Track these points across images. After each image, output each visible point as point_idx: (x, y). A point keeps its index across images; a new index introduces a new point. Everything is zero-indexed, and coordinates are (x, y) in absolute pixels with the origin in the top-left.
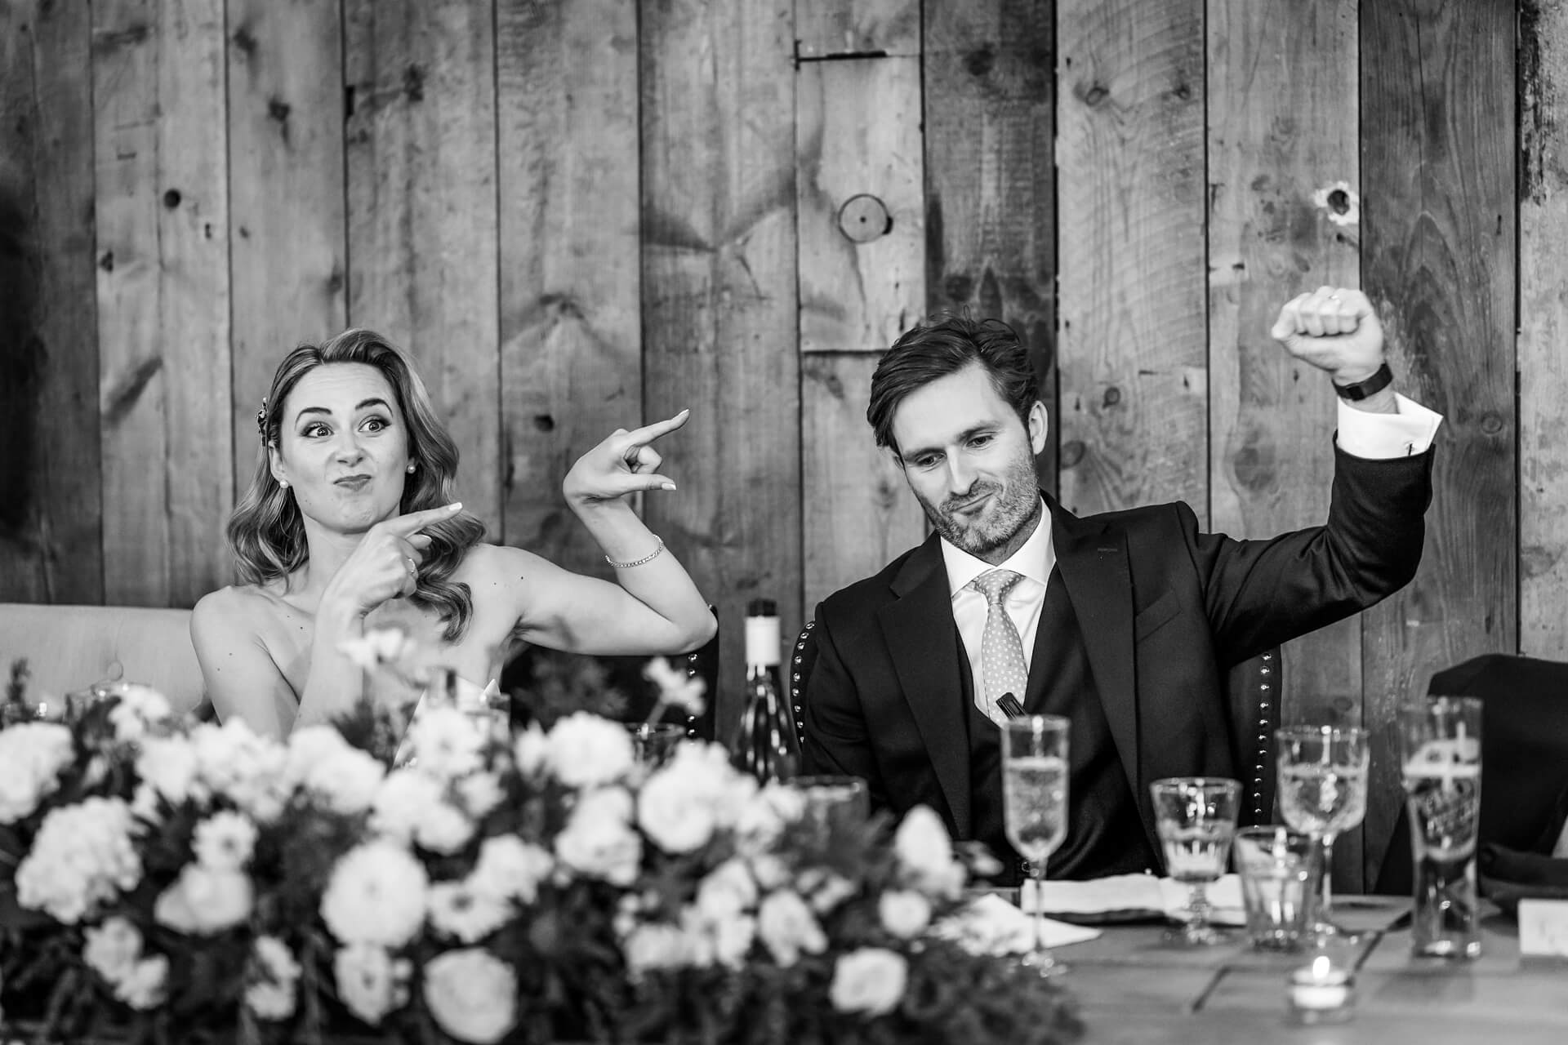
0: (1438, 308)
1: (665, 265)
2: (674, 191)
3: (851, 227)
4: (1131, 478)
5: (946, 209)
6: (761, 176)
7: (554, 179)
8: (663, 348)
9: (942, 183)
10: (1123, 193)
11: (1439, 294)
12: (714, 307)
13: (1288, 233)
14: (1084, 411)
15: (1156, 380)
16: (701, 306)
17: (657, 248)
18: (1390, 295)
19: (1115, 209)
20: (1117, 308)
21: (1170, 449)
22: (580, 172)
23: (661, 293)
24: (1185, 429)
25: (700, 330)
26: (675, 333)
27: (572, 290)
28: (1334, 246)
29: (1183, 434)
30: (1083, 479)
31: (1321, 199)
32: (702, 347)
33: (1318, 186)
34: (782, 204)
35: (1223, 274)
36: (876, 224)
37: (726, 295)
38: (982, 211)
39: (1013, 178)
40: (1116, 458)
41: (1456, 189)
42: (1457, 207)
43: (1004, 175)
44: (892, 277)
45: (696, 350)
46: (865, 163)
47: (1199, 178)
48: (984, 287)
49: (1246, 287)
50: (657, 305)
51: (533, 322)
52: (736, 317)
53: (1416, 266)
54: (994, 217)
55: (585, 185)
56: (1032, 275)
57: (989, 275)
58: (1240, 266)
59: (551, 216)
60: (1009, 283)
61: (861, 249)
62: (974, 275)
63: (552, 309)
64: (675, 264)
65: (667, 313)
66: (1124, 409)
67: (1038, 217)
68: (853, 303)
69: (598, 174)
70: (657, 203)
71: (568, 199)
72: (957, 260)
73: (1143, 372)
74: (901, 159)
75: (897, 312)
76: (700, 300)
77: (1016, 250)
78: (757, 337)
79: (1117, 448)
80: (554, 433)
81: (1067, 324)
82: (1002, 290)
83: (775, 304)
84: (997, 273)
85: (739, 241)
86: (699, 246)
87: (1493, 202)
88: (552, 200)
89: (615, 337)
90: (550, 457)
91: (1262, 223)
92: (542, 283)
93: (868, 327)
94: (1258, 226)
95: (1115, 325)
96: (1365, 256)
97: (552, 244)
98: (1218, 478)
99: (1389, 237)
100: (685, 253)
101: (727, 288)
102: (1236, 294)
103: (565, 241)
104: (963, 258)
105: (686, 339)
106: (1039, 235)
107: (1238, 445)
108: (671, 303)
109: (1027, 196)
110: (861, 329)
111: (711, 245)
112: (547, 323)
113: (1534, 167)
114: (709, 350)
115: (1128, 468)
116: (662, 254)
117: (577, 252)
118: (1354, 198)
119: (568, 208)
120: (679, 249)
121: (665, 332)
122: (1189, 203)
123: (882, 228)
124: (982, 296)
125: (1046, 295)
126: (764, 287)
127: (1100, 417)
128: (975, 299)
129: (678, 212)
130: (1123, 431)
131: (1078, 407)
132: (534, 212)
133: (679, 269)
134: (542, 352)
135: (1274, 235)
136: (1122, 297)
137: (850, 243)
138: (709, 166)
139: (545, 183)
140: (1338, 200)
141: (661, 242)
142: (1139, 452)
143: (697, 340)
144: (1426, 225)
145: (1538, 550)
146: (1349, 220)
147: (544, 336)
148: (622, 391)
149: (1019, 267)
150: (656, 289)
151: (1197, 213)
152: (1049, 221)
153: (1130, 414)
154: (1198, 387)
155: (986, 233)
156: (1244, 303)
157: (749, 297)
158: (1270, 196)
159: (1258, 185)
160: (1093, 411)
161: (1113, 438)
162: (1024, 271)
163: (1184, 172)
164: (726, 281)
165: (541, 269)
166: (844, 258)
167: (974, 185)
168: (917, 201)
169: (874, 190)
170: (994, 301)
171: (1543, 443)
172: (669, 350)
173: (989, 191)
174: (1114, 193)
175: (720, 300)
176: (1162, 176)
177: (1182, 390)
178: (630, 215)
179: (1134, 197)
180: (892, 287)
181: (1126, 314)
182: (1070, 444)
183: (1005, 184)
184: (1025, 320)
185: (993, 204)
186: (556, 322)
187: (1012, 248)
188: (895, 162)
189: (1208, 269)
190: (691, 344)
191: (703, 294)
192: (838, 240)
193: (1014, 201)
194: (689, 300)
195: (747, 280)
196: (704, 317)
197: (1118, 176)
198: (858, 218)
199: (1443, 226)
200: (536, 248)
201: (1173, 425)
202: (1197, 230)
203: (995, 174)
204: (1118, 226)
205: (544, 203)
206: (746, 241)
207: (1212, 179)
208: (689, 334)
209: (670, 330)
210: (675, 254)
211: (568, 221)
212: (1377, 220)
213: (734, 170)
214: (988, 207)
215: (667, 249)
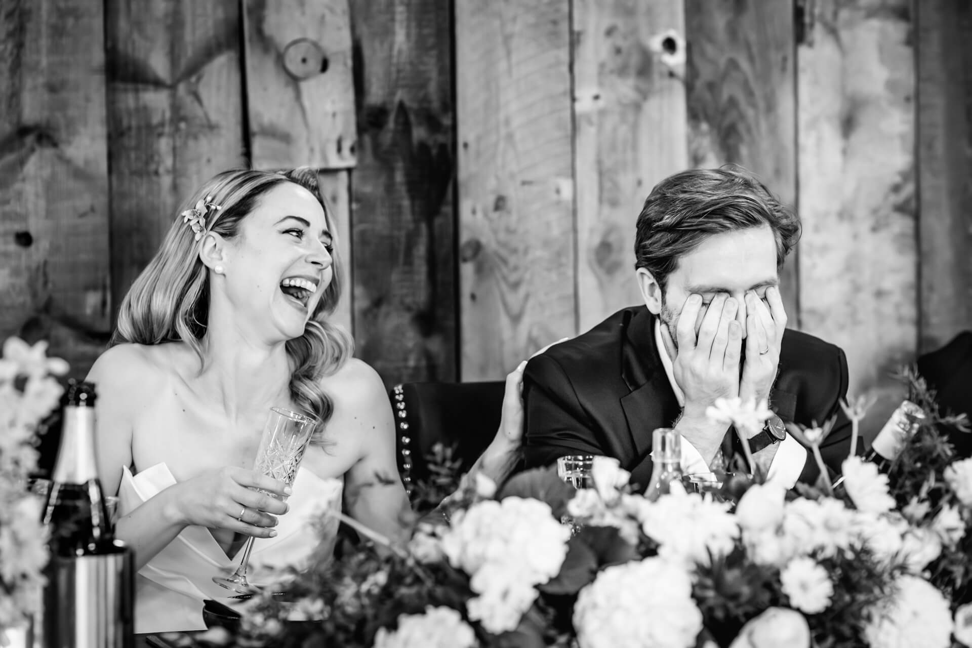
0: (741, 128)
1: (128, 100)
2: (136, 36)
3: (294, 66)
4: (516, 268)
5: (367, 52)
6: (210, 23)
7: (30, 26)
8: (126, 171)
9: (363, 30)
10: (507, 39)
11: (742, 117)
12: (172, 136)
13: (632, 71)
14: (479, 215)
15: (534, 189)
16: (160, 135)
17: (120, 86)
18: (708, 119)
19: (501, 52)
20: (503, 131)
21: (546, 243)
22: (54, 20)
23: (125, 123)
24: (557, 227)
25: (159, 155)
26: (137, 159)
27: (48, 122)
28: (667, 82)
29: (556, 232)
30: (480, 270)
31: (656, 44)
32: (161, 170)
33: (653, 33)
34: (229, 47)
35: (585, 104)
36: (314, 64)
37: (183, 125)
38: (395, 52)
39: (420, 26)
40: (504, 252)
41: (753, 37)
42: (755, 50)
43: (413, 24)
44: (329, 108)
45: (157, 173)
46: (303, 13)
47: (564, 27)
48: (397, 117)
49: (602, 113)
50: (121, 134)
51: (11, 150)
52: (191, 143)
53: (725, 95)
54: (404, 58)
55: (58, 32)
56: (436, 105)
57: (401, 106)
58: (597, 97)
59: (28, 57)
60: (418, 113)
61: (304, 86)
62: (389, 107)
63: (30, 140)
64: (137, 99)
65: (130, 141)
66: (509, 212)
67: (440, 58)
68: (298, 130)
69: (70, 22)
70: (121, 46)
71: (44, 42)
72: (376, 95)
73: (524, 183)
74: (332, 10)
75: (334, 137)
76: (160, 130)
77: (423, 86)
78: (209, 161)
79: (504, 245)
80: (33, 248)
81: (466, 145)
82: (412, 118)
83: (224, 132)
84: (408, 103)
85: (193, 79)
86: (158, 84)
87: (780, 46)
88: (28, 44)
89: (87, 162)
90: (28, 268)
91: (613, 63)
92: (19, 115)
93: (312, 150)
94: (611, 65)
95: (502, 145)
96: (689, 88)
97: (29, 82)
98: (583, 265)
99: (706, 73)
100: (145, 90)
101: (184, 119)
102: (595, 119)
103: (41, 80)
104: (380, 92)
105: (147, 163)
106: (441, 72)
107: (596, 240)
108: (133, 132)
109: (431, 41)
110: (305, 153)
111: (168, 81)
112: (24, 151)
113: (807, 19)
114: (168, 172)
115: (513, 260)
116: (126, 90)
117: (52, 89)
118: (681, 43)
119: (44, 50)
120: (140, 86)
121: (128, 158)
122: (558, 47)
123: (319, 67)
124: (396, 122)
125: (447, 121)
126: (214, 117)
127: (491, 221)
128: (391, 124)
129: (140, 55)
130: (510, 231)
131: (474, 212)
132: (11, 54)
133: (141, 103)
134: (20, 176)
135: (622, 71)
136: (507, 122)
137: (294, 80)
138: (166, 15)
139: (20, 29)
140: (670, 45)
141: (125, 80)
142: (521, 247)
143: (158, 164)
144: (733, 64)
145: (812, 312)
146: (677, 60)
147: (22, 162)
148: (93, 209)
149: (426, 99)
150: (121, 121)
151: (564, 55)
152: (447, 61)
153: (514, 217)
154: (567, 192)
155: (399, 71)
156: (600, 127)
157: (202, 126)
158: (620, 42)
159: (610, 32)
160: (486, 214)
161: (502, 236)
162: (430, 102)
163: (555, 23)
164: (182, 113)
165: (18, 104)
166: (289, 93)
167: (387, 32)
168: (346, 43)
169: (312, 35)
170: (405, 128)
171: (817, 229)
172: (133, 173)
173: (400, 38)
174: (500, 39)
175: (177, 130)
176: (536, 26)
177: (554, 197)
178: (98, 57)
179: (515, 43)
180: (330, 118)
181: (510, 137)
182: (469, 244)
183: (414, 31)
184: (430, 143)
185: (405, 47)
186: (33, 150)
187: (418, 83)
188: (327, 12)
189: (573, 99)
190: (153, 167)
191: (162, 124)
192: (283, 78)
193: (420, 46)
194: (151, 131)
195: (199, 112)
196: (164, 145)
197: (503, 25)
198: (299, 58)
199: (744, 64)
200: (13, 85)
201: (548, 225)
202: (565, 69)
203: (405, 24)
204: (503, 65)
205: (20, 46)
206: (199, 79)
207: (577, 27)
208: (150, 158)
209: (133, 155)
210: (137, 91)
211: (44, 62)
212: (697, 60)
213: (188, 18)
214: (400, 52)
215: (130, 86)
